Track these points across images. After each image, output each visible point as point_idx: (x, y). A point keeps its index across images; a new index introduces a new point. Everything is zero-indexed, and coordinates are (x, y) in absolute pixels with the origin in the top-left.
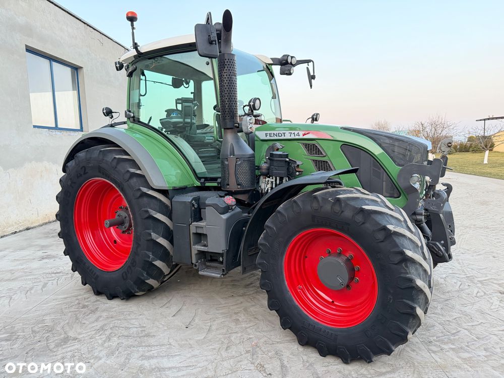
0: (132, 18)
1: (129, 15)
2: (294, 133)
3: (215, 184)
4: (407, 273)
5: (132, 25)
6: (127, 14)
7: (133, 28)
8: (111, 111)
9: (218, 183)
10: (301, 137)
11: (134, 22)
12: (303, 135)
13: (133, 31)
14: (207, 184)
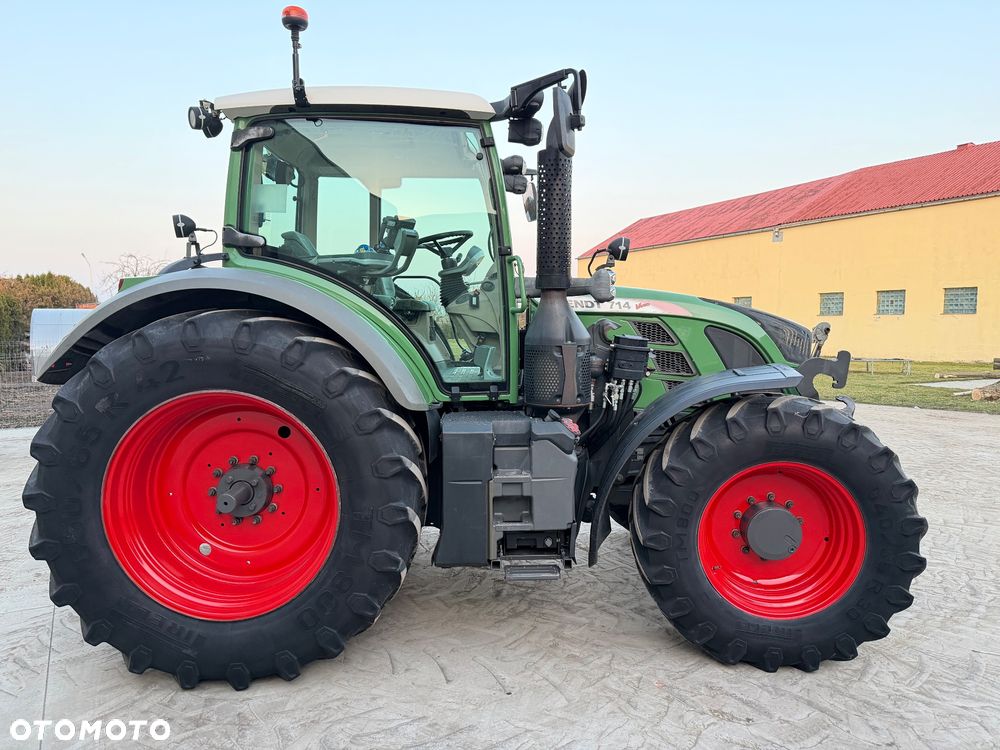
0: (295, 23)
1: (294, 15)
2: (619, 303)
3: (484, 397)
4: (913, 513)
5: (295, 38)
6: (287, 12)
7: (296, 46)
8: (194, 225)
9: (490, 395)
10: (633, 310)
11: (300, 33)
12: (637, 307)
13: (295, 52)
14: (465, 398)
